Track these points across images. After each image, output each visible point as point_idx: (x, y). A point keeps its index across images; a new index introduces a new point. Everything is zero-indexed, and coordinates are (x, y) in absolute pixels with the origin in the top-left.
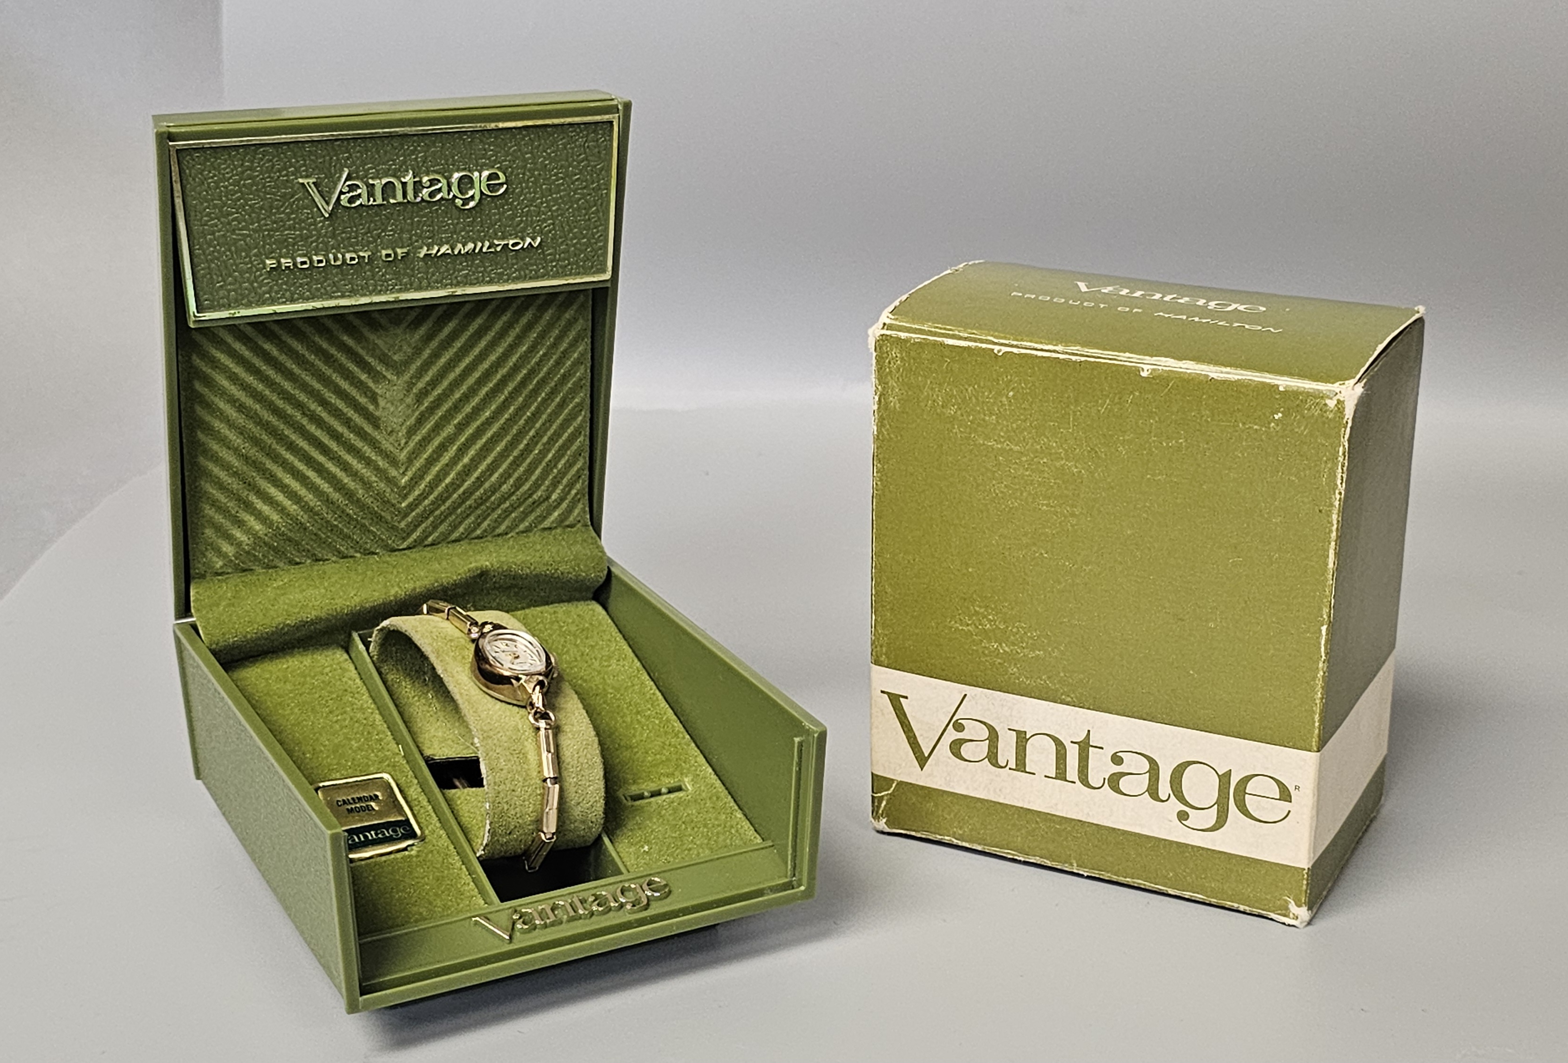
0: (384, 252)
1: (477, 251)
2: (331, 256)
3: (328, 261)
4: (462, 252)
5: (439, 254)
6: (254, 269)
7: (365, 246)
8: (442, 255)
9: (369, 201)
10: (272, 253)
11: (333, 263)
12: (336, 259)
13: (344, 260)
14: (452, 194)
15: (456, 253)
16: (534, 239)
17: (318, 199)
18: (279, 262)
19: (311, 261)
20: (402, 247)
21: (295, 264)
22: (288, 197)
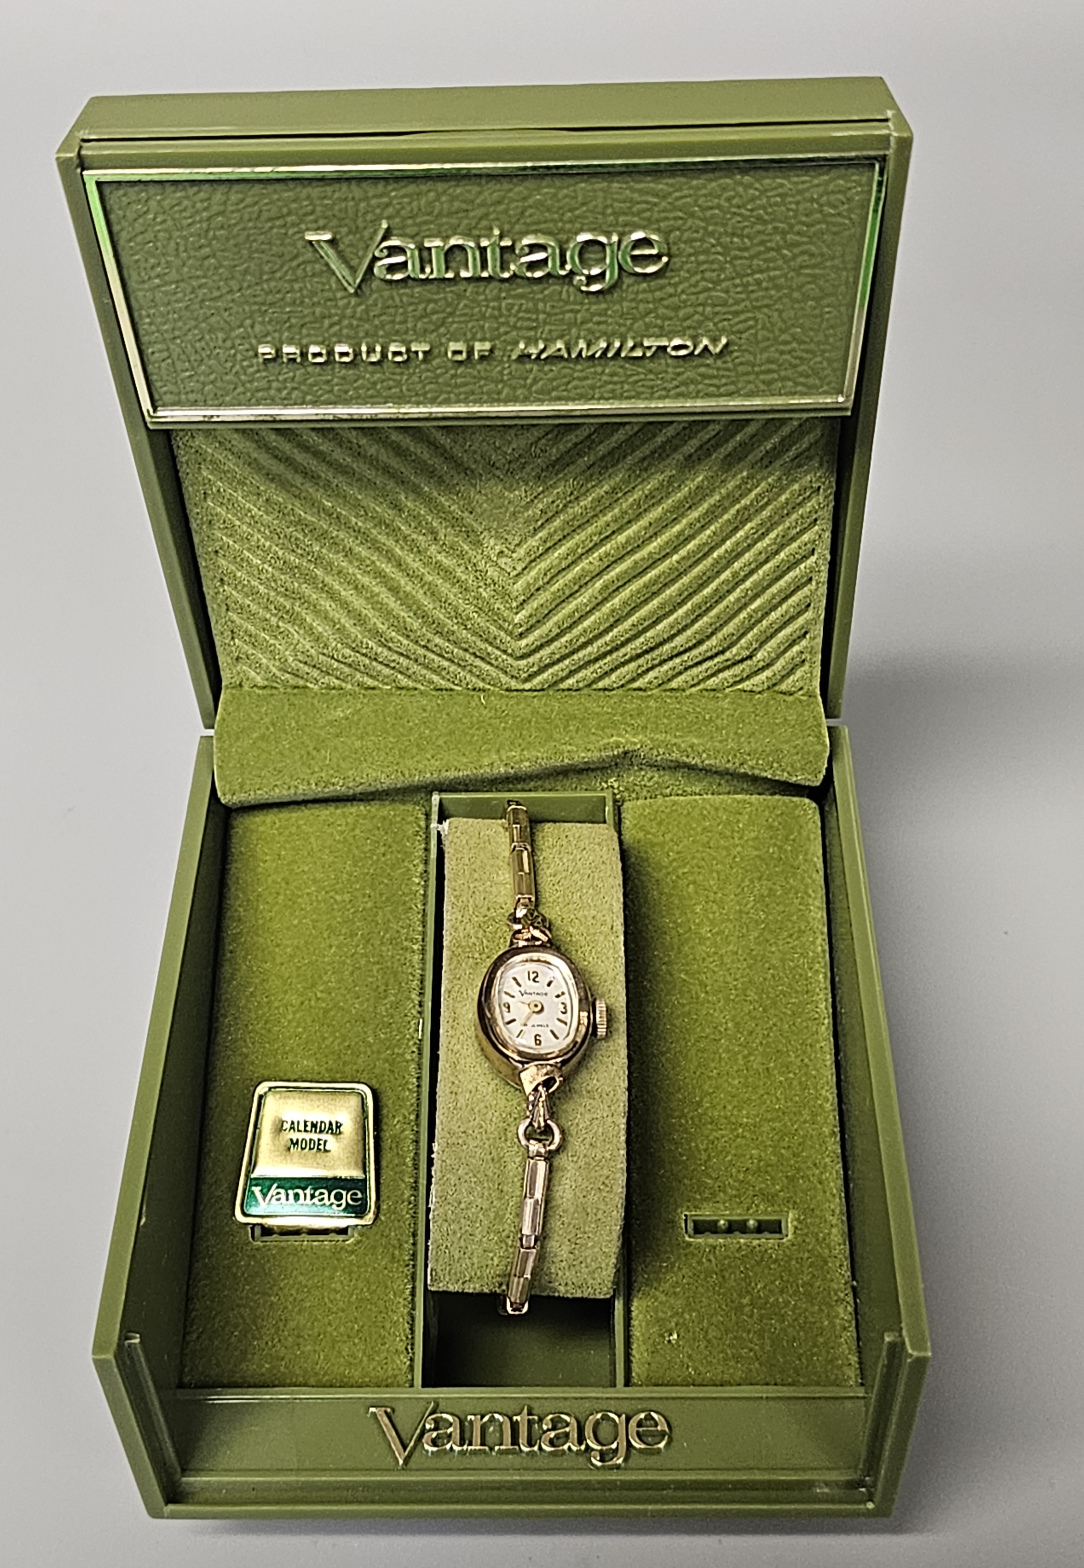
0: (453, 346)
1: (610, 355)
2: (364, 348)
3: (358, 354)
4: (584, 355)
5: (543, 356)
6: (239, 357)
7: (420, 336)
8: (547, 358)
9: (422, 270)
10: (266, 336)
11: (364, 356)
12: (371, 351)
13: (384, 355)
14: (568, 267)
15: (573, 356)
16: (715, 340)
17: (335, 264)
18: (279, 351)
19: (330, 353)
20: (482, 340)
21: (304, 355)
22: (287, 257)
